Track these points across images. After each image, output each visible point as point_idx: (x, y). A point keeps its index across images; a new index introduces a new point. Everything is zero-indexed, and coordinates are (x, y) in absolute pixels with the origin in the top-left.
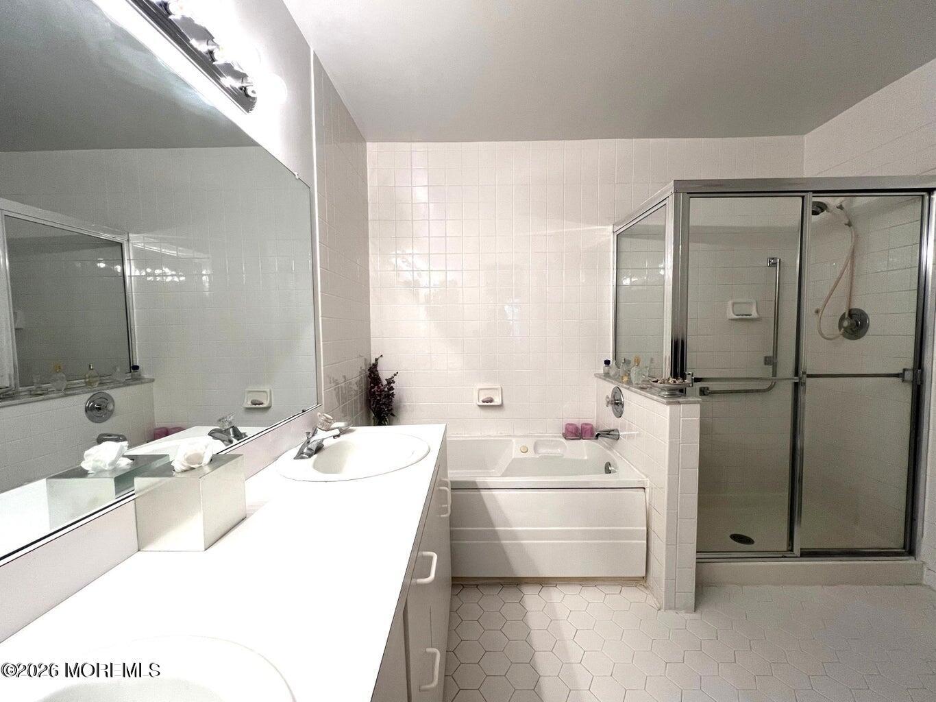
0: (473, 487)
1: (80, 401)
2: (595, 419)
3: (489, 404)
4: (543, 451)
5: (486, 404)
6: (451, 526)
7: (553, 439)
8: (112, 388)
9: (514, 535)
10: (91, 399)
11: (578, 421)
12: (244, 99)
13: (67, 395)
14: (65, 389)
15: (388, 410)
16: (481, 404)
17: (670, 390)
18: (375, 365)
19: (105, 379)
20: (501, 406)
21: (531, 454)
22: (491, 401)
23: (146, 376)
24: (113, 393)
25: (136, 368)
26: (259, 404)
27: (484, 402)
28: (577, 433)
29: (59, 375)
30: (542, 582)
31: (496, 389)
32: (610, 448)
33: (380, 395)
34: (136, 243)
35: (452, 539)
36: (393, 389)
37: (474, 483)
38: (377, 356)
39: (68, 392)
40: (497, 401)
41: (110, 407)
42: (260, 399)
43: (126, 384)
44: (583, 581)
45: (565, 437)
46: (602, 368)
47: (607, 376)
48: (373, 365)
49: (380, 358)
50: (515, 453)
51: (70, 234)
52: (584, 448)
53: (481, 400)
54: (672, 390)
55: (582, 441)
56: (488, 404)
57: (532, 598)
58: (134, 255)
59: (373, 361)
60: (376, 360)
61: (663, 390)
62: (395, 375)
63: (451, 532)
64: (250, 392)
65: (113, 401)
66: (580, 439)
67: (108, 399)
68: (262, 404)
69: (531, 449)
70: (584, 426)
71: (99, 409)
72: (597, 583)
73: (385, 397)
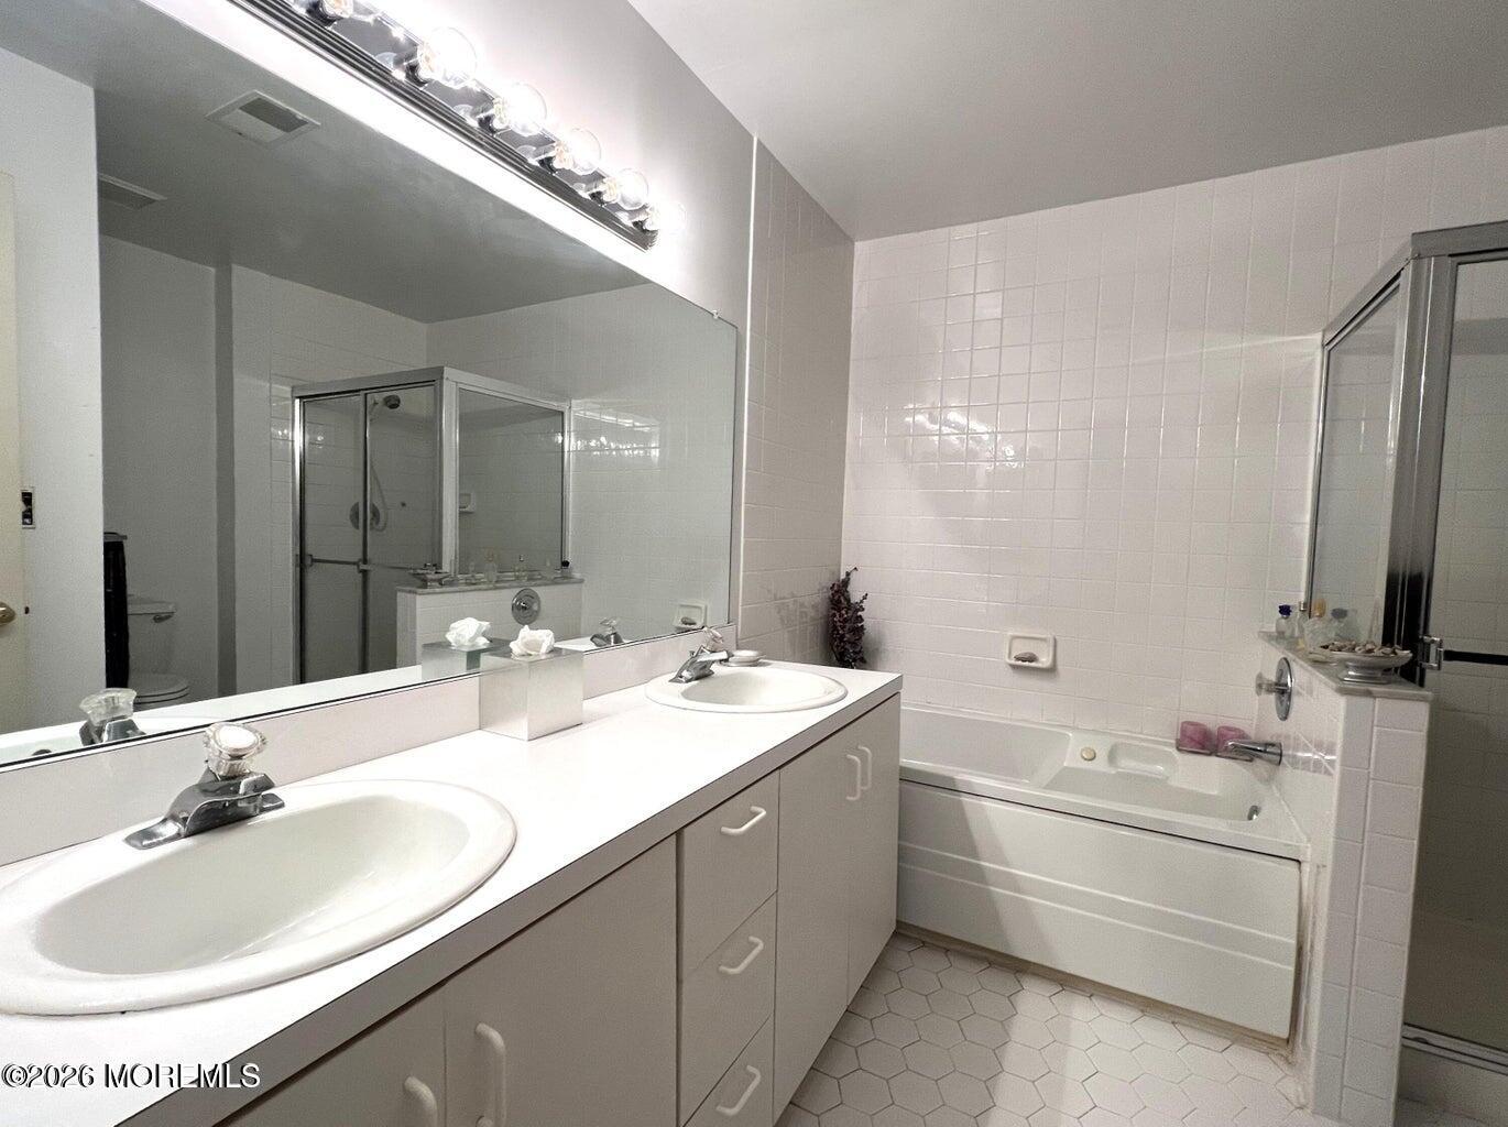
0: (949, 787)
1: (508, 596)
2: (1255, 721)
3: (1027, 664)
4: (1128, 764)
5: (1020, 663)
6: (899, 838)
7: (1151, 745)
8: (539, 585)
9: (1013, 883)
10: (519, 597)
11: (1212, 722)
12: (641, 236)
13: (496, 588)
14: (497, 582)
15: (855, 653)
16: (1013, 662)
17: (1363, 668)
18: (846, 583)
19: (533, 575)
20: (1052, 670)
21: (1100, 765)
22: (1032, 659)
23: (577, 575)
24: (540, 591)
25: (566, 564)
26: (690, 624)
27: (1018, 659)
28: (1202, 741)
29: (491, 564)
30: (1066, 982)
31: (1044, 640)
32: (1268, 780)
33: (843, 628)
34: (577, 410)
35: (900, 858)
36: (862, 620)
37: (952, 780)
38: (849, 569)
39: (497, 585)
40: (1044, 661)
41: (535, 607)
42: (694, 618)
43: (554, 582)
44: (1147, 1006)
45: (1180, 747)
46: (1273, 620)
47: (1280, 636)
48: (843, 581)
49: (855, 572)
50: (1071, 758)
51: (511, 404)
52: (1212, 773)
53: (1014, 655)
54: (1369, 668)
55: (1214, 759)
56: (1025, 664)
57: (1034, 1001)
58: (576, 426)
59: (843, 576)
60: (848, 574)
61: (1344, 664)
62: (865, 598)
63: (900, 848)
64: (682, 606)
65: (539, 602)
66: (1210, 755)
67: (534, 597)
68: (694, 624)
69: (1102, 755)
70: (1225, 732)
71: (525, 608)
72: (1176, 1020)
73: (850, 631)
